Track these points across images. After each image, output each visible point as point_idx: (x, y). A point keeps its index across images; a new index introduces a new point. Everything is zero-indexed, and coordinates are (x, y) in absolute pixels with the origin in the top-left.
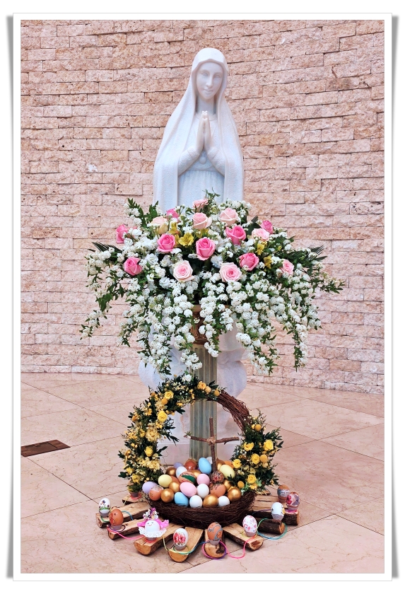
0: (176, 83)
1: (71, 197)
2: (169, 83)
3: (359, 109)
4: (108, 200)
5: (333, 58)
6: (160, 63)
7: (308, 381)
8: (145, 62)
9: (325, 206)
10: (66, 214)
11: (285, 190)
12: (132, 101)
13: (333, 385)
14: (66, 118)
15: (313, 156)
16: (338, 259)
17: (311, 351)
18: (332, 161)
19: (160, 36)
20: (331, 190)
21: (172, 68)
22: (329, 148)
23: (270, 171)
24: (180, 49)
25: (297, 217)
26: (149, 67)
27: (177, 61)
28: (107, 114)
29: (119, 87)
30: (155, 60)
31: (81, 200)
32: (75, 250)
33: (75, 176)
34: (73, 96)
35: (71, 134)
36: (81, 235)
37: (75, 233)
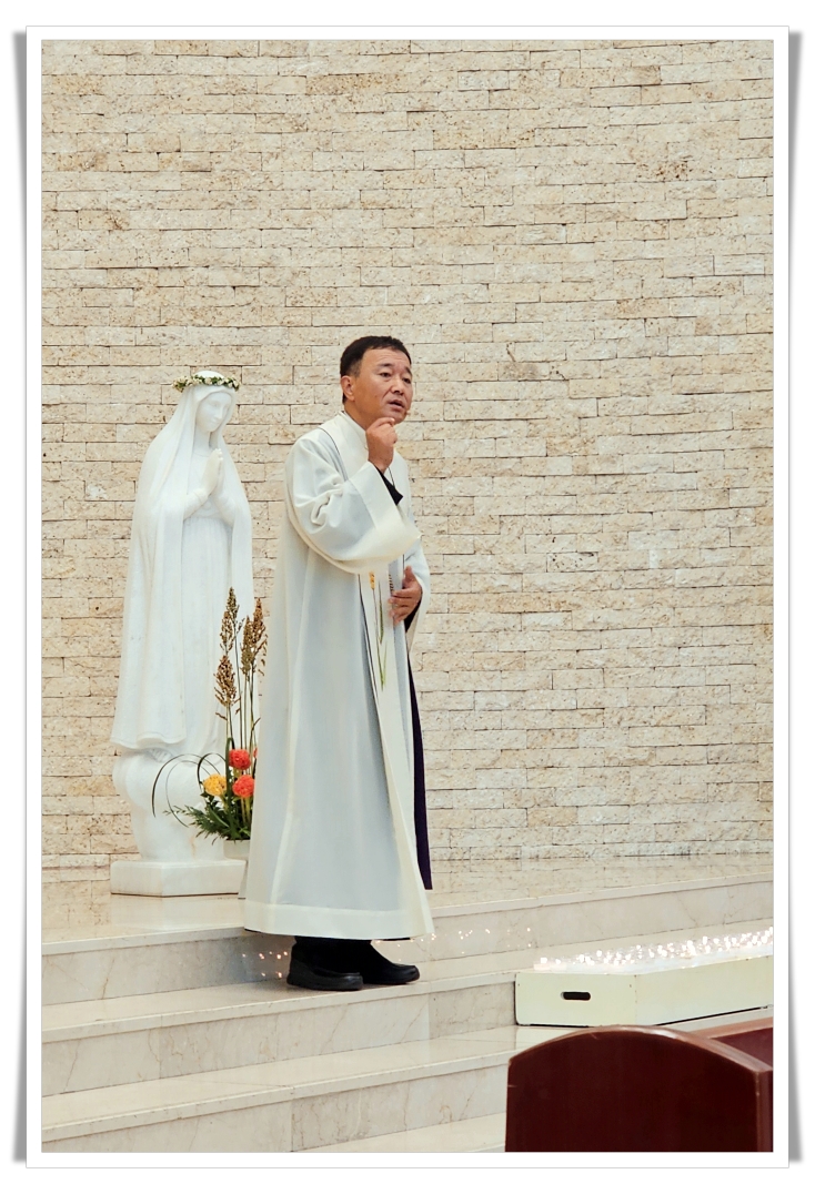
0: (247, 354)
1: (59, 544)
2: (236, 352)
3: (550, 409)
5: (507, 332)
6: (219, 320)
7: (493, 849)
8: (192, 318)
9: (508, 559)
10: (50, 575)
11: (441, 532)
13: (534, 851)
14: (49, 406)
15: (484, 479)
16: (534, 643)
17: (497, 799)
18: (514, 487)
19: (217, 277)
20: (516, 531)
21: (238, 328)
22: (509, 467)
24: (252, 298)
25: (463, 576)
26: (199, 326)
27: (248, 317)
28: (124, 400)
29: (146, 356)
30: (210, 314)
31: (78, 549)
32: (66, 640)
33: (66, 507)
34: (63, 369)
35: (58, 433)
36: (77, 612)
37: (65, 609)
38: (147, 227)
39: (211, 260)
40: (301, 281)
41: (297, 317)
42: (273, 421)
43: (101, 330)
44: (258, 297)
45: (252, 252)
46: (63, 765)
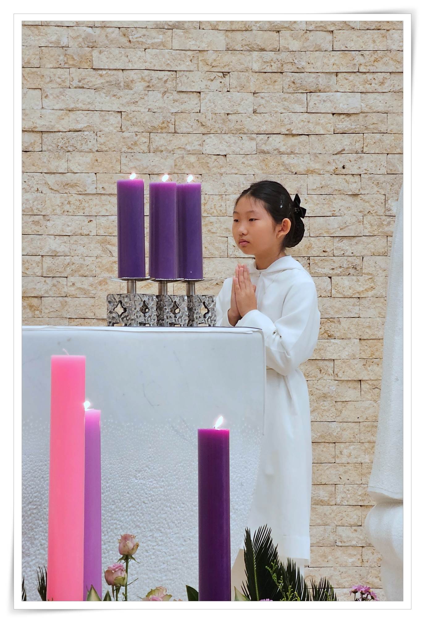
1: (358, 261)
14: (348, 115)
31: (378, 267)
32: (364, 362)
33: (365, 222)
34: (364, 76)
35: (357, 144)
36: (376, 333)
37: (363, 329)
46: (360, 493)
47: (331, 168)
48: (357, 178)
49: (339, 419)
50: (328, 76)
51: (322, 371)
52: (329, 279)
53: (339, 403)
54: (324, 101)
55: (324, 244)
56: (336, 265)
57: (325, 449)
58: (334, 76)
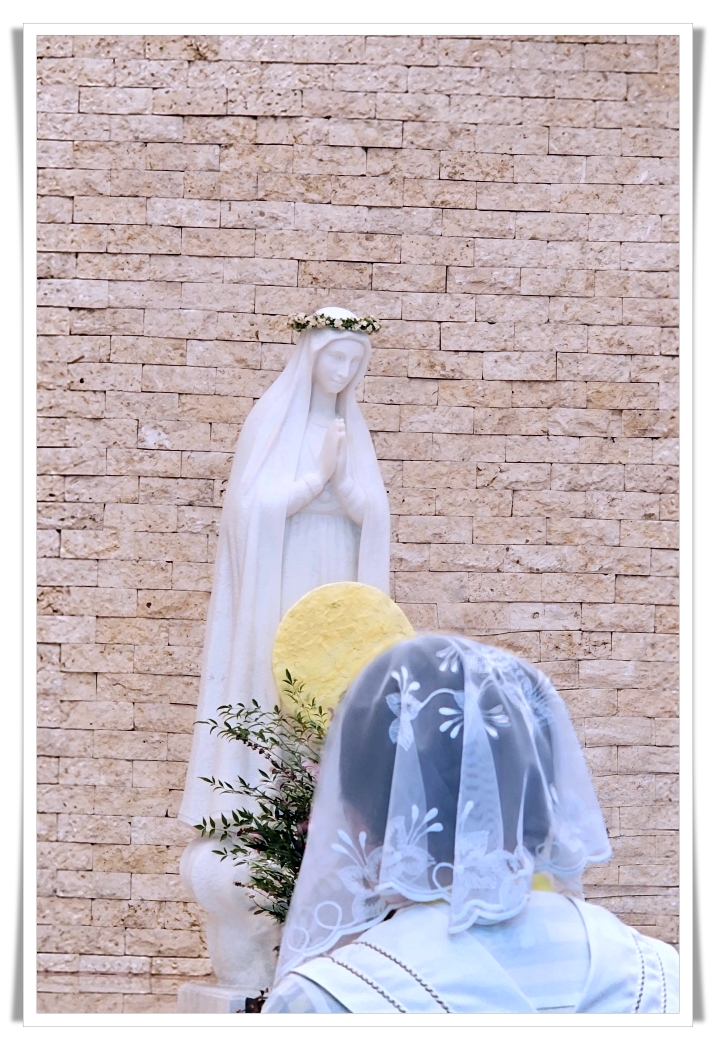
0: (380, 245)
1: (97, 510)
2: (364, 243)
4: (193, 520)
6: (342, 194)
8: (303, 190)
10: (81, 553)
11: (649, 516)
12: (267, 278)
14: (91, 310)
19: (342, 133)
21: (370, 207)
23: (612, 470)
24: (391, 165)
26: (313, 202)
27: (386, 193)
28: (201, 305)
29: (234, 243)
30: (329, 186)
31: (124, 518)
32: (101, 648)
33: (109, 457)
34: (114, 258)
35: (102, 350)
36: (119, 608)
37: (102, 603)
38: (243, 58)
39: (334, 108)
40: (462, 143)
41: (455, 194)
42: (415, 345)
43: (172, 203)
44: (400, 163)
45: (394, 99)
46: (90, 827)
47: (64, 382)
48: (100, 396)
49: (64, 725)
50: (65, 257)
51: (44, 659)
52: (57, 534)
53: (65, 703)
54: (58, 291)
55: (51, 485)
56: (66, 514)
57: (44, 765)
58: (72, 257)
